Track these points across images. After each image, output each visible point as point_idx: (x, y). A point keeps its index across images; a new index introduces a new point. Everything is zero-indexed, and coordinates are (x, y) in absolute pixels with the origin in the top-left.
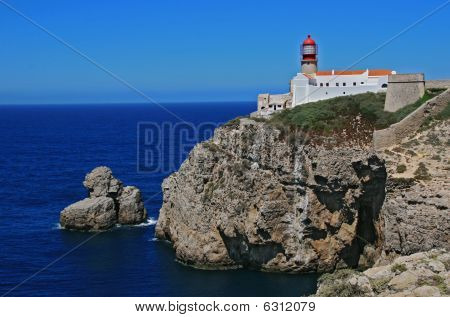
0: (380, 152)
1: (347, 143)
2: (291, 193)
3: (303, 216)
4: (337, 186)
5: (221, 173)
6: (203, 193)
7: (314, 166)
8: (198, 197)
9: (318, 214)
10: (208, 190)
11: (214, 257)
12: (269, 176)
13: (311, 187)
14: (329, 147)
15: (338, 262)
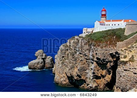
0: (119, 50)
1: (108, 46)
2: (88, 63)
3: (92, 71)
4: (104, 61)
5: (68, 55)
6: (62, 61)
7: (96, 54)
8: (61, 62)
9: (98, 71)
10: (63, 60)
11: (64, 83)
12: (81, 57)
13: (95, 61)
14: (102, 48)
15: (105, 88)
